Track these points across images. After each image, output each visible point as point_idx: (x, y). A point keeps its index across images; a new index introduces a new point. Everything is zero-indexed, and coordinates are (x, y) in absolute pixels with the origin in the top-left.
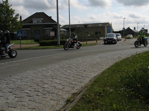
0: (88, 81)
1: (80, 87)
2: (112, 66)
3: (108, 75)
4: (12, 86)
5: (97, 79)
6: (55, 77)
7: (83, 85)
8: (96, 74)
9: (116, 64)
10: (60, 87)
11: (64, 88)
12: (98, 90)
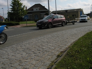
0: (70, 45)
1: (65, 48)
2: (85, 35)
3: (83, 41)
4: (24, 47)
5: (75, 43)
6: (49, 42)
7: (67, 46)
8: (75, 40)
9: (87, 34)
10: (53, 48)
11: (55, 48)
12: (77, 49)
